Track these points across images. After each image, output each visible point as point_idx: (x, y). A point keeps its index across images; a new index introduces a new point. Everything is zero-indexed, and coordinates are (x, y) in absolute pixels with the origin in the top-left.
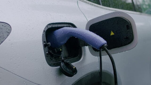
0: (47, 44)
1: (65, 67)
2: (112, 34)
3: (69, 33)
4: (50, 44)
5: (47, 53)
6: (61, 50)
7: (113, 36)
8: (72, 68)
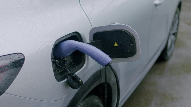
0: (55, 62)
1: (72, 81)
2: (116, 45)
3: (75, 48)
4: (58, 61)
5: (55, 68)
6: (66, 59)
7: (117, 47)
8: (79, 81)
